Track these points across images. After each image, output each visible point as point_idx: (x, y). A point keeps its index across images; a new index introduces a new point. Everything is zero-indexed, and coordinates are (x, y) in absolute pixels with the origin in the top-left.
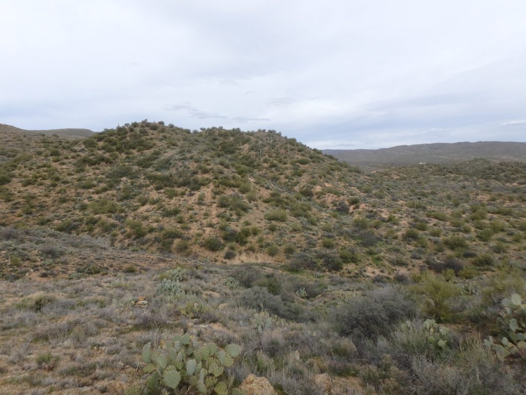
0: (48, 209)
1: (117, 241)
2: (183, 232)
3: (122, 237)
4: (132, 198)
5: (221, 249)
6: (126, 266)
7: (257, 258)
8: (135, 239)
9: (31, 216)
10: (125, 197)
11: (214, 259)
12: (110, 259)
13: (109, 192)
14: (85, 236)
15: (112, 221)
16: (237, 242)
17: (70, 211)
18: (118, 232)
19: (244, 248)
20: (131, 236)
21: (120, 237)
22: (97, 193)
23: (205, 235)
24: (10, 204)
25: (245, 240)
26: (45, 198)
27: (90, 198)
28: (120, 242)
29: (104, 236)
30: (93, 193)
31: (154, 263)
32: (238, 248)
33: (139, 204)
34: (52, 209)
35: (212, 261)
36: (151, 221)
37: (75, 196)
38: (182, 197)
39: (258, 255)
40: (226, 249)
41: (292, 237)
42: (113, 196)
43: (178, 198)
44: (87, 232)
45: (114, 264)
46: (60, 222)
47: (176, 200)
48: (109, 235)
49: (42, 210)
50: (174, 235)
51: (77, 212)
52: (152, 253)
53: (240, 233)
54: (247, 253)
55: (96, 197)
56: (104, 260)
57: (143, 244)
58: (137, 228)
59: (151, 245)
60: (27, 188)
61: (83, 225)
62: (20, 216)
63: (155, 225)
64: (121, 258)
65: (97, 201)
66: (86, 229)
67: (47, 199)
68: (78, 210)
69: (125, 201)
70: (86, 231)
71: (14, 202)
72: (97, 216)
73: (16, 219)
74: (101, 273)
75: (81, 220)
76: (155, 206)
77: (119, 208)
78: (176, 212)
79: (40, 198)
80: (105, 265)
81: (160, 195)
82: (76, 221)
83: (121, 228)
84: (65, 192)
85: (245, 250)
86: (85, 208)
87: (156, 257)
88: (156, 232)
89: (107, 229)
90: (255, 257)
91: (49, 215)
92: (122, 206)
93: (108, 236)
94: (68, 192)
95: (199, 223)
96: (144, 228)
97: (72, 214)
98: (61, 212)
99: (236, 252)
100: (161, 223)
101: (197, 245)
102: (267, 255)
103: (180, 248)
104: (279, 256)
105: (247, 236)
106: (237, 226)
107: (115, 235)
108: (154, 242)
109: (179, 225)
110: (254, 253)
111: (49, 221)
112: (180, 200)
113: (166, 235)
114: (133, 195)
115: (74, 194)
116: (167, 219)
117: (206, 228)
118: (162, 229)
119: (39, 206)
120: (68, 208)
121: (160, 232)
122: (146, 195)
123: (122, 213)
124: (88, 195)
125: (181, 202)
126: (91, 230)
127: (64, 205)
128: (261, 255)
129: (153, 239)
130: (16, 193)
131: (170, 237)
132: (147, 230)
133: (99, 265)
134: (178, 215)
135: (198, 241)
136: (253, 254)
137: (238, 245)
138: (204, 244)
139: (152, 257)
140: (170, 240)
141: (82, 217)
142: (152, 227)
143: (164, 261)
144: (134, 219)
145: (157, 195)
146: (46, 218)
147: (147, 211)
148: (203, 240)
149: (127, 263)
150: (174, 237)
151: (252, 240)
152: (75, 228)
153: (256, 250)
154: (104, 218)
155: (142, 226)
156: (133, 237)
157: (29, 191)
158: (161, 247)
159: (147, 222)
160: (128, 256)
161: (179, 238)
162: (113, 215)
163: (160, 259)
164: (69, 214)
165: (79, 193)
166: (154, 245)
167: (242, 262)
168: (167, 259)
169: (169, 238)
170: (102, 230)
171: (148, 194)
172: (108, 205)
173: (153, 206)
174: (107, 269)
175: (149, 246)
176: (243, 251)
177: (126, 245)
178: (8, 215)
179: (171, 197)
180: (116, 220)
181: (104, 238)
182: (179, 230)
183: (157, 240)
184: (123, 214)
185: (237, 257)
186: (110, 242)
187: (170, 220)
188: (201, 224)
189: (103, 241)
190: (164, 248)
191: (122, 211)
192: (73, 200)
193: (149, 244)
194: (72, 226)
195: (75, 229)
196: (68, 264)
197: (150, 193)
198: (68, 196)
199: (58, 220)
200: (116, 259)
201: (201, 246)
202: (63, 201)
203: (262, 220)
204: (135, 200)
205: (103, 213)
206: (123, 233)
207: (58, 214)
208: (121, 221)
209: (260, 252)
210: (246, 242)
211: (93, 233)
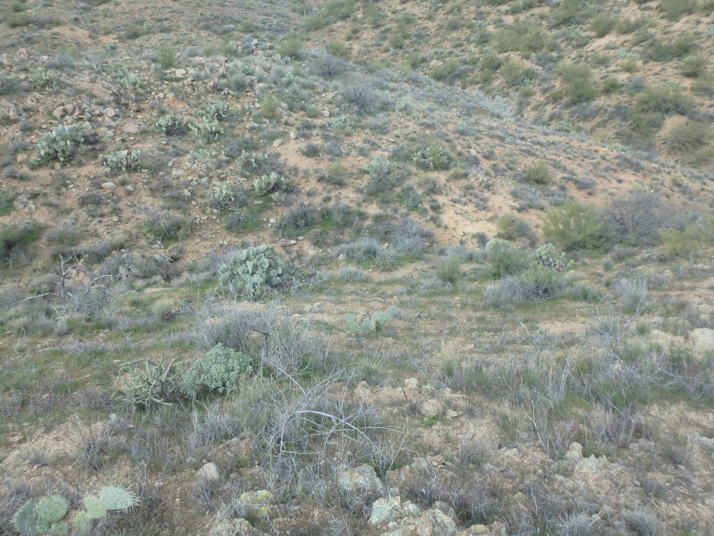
0: (427, 42)
1: (530, 107)
2: (698, 100)
3: (542, 99)
4: (578, 23)
6: (528, 162)
8: (567, 106)
9: (400, 53)
10: (565, 20)
12: (492, 137)
13: (536, 11)
14: (474, 92)
15: (528, 65)
17: (461, 45)
18: (537, 89)
20: (561, 98)
21: (539, 98)
22: (514, 12)
24: (377, 31)
26: (427, 21)
27: (498, 23)
28: (535, 108)
29: (507, 95)
30: (507, 13)
31: (607, 169)
33: (593, 34)
34: (434, 41)
36: (613, 68)
37: (475, 19)
38: (708, 16)
42: (542, 17)
43: (693, 17)
44: (479, 85)
45: (498, 151)
46: (441, 64)
47: (687, 22)
48: (518, 93)
49: (419, 43)
50: (669, 105)
51: (472, 47)
52: (604, 141)
55: (509, 20)
56: (477, 139)
57: (585, 118)
58: (579, 80)
59: (603, 124)
60: (406, 5)
61: (477, 72)
62: (387, 50)
63: (622, 77)
64: (523, 139)
65: (511, 28)
66: (478, 79)
67: (430, 24)
68: (474, 44)
69: (564, 29)
70: (478, 83)
71: (383, 29)
72: (502, 56)
73: (381, 55)
74: (452, 171)
75: (474, 62)
76: (629, 37)
77: (548, 41)
78: (684, 49)
79: (420, 21)
80: (473, 152)
81: (647, 13)
82: (465, 63)
83: (544, 80)
84: (459, 10)
86: (486, 41)
87: (615, 153)
88: (621, 93)
89: (516, 80)
91: (428, 51)
92: (556, 37)
93: (515, 95)
94: (464, 11)
96: (595, 83)
97: (462, 51)
98: (447, 46)
100: (638, 75)
103: (683, 139)
107: (528, 94)
108: (611, 117)
109: (688, 83)
111: (424, 60)
112: (698, 22)
113: (646, 103)
114: (582, 16)
115: (473, 16)
116: (657, 67)
118: (638, 87)
119: (416, 36)
120: (459, 39)
121: (632, 95)
122: (613, 16)
123: (552, 51)
124: (496, 17)
125: (701, 28)
126: (486, 81)
127: (453, 35)
129: (610, 109)
130: (389, 14)
131: (658, 108)
132: (602, 88)
133: (459, 148)
134: (689, 58)
139: (602, 151)
140: (655, 116)
141: (477, 56)
142: (615, 80)
143: (637, 168)
144: (577, 63)
145: (639, 13)
146: (421, 55)
147: (608, 47)
149: (533, 155)
150: (667, 111)
152: (460, 75)
154: (514, 58)
155: (589, 79)
156: (565, 100)
157: (407, 11)
158: (628, 130)
159: (604, 71)
160: (542, 139)
161: (682, 113)
162: (534, 54)
163: (626, 160)
164: (456, 51)
165: (481, 13)
166: (610, 125)
168: (644, 163)
169: (654, 111)
170: (507, 83)
171: (619, 11)
172: (528, 35)
173: (623, 38)
174: (476, 162)
175: (598, 125)
177: (546, 117)
178: (372, 49)
179: (674, 17)
180: (537, 64)
181: (506, 99)
182: (684, 93)
183: (620, 112)
184: (555, 54)
186: (515, 107)
187: (663, 70)
189: (503, 105)
190: (634, 134)
191: (554, 47)
192: (470, 27)
193: (598, 119)
194: (457, 72)
195: (462, 78)
196: (385, 134)
197: (624, 10)
198: (462, 19)
199: (438, 59)
200: (509, 139)
202: (454, 27)
204: (585, 27)
205: (516, 50)
206: (544, 91)
207: (441, 50)
208: (547, 66)
211: (490, 87)
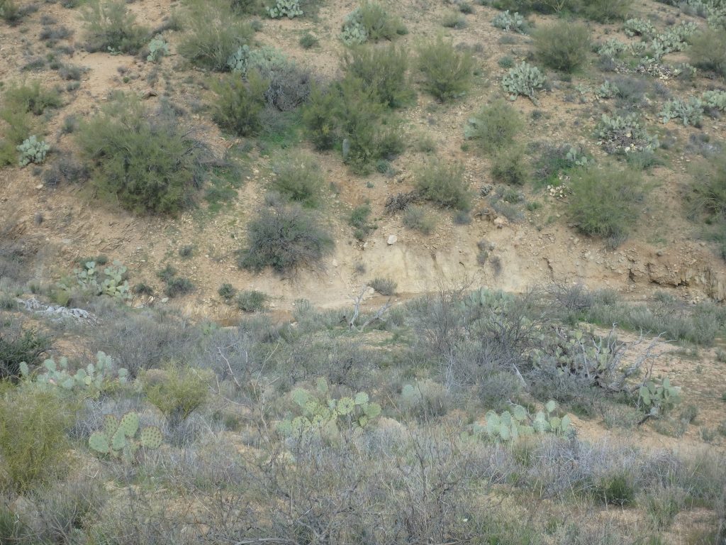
5: (213, 197)
7: (488, 258)
11: (166, 274)
16: (325, 145)
19: (379, 189)
23: (82, 103)
25: (381, 132)
32: (333, 186)
35: (143, 290)
39: (494, 238)
40: (250, 196)
54: (410, 225)
85: (397, 205)
90: (474, 253)
95: (39, 29)
99: (331, 221)
101: (25, 176)
102: (561, 234)
104: (656, 239)
105: (393, 105)
106: (308, 44)
110: (460, 221)
117: (81, 61)
128: (520, 232)
135: (28, 146)
136: (461, 230)
137: (332, 169)
138: (77, 163)
148: (67, 141)
151: (435, 135)
153: (477, 203)
167: (384, 289)
176: (377, 210)
185: (342, 256)
188: (45, 37)
201: (53, 182)
203: (466, 10)
209: (511, 217)
210: (390, 150)
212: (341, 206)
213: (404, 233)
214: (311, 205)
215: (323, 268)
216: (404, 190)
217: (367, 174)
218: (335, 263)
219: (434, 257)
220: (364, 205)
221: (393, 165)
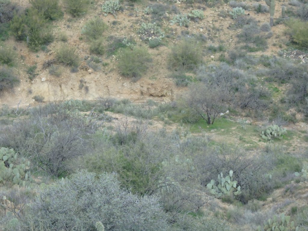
7: (83, 87)
16: (20, 39)
19: (42, 57)
25: (44, 33)
32: (22, 57)
39: (87, 78)
41: (192, 19)
53: (27, 12)
54: (52, 73)
85: (48, 65)
90: (77, 85)
99: (19, 72)
102: (115, 75)
104: (154, 78)
105: (51, 19)
110: (73, 71)
128: (98, 76)
136: (73, 75)
137: (23, 49)
151: (68, 33)
153: (83, 63)
167: (38, 99)
176: (39, 66)
185: (23, 86)
209: (95, 69)
210: (47, 41)
212: (25, 65)
213: (49, 77)
214: (12, 65)
215: (14, 92)
216: (51, 58)
217: (37, 51)
218: (19, 89)
219: (61, 86)
220: (34, 65)
221: (48, 47)
